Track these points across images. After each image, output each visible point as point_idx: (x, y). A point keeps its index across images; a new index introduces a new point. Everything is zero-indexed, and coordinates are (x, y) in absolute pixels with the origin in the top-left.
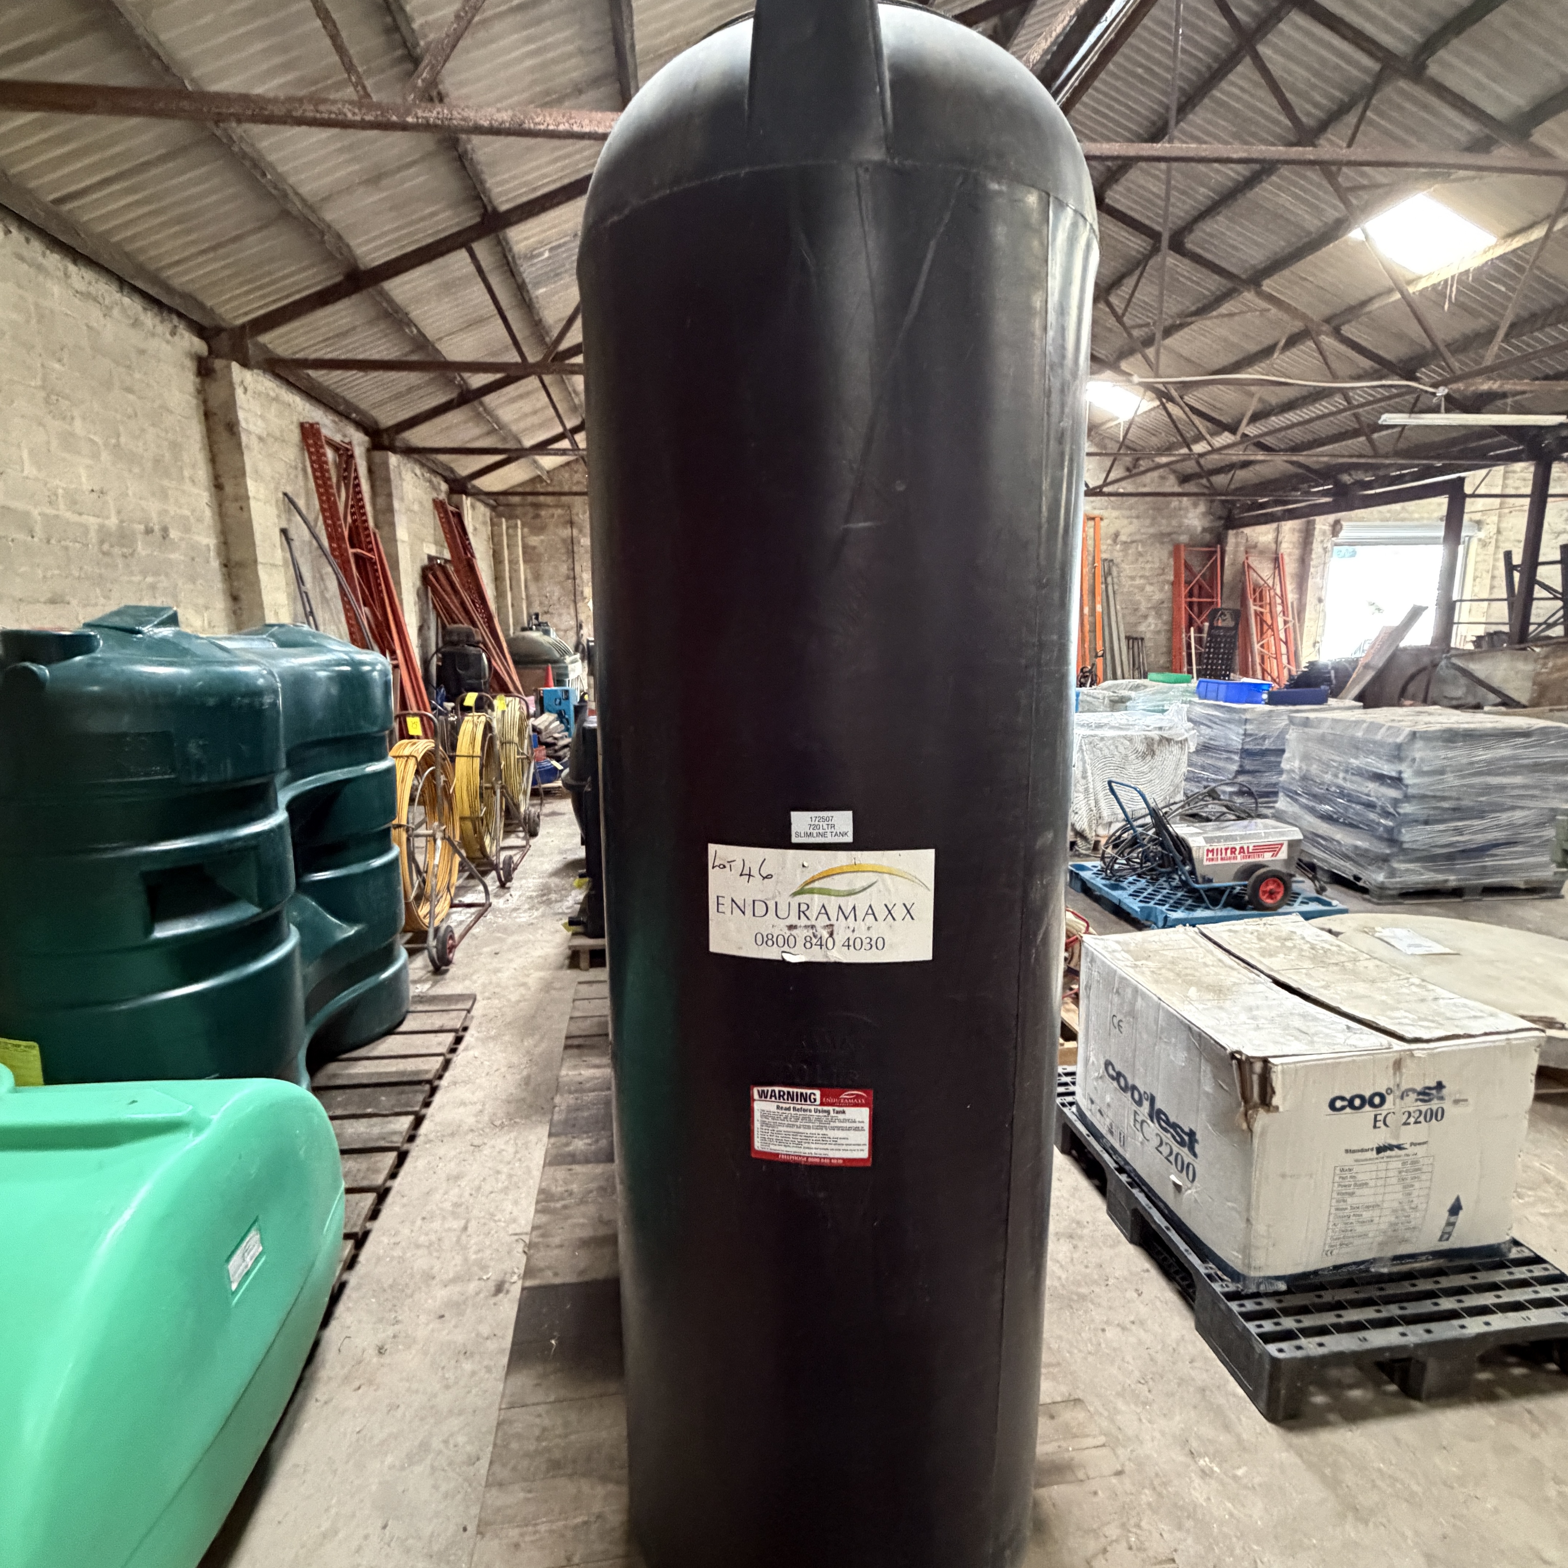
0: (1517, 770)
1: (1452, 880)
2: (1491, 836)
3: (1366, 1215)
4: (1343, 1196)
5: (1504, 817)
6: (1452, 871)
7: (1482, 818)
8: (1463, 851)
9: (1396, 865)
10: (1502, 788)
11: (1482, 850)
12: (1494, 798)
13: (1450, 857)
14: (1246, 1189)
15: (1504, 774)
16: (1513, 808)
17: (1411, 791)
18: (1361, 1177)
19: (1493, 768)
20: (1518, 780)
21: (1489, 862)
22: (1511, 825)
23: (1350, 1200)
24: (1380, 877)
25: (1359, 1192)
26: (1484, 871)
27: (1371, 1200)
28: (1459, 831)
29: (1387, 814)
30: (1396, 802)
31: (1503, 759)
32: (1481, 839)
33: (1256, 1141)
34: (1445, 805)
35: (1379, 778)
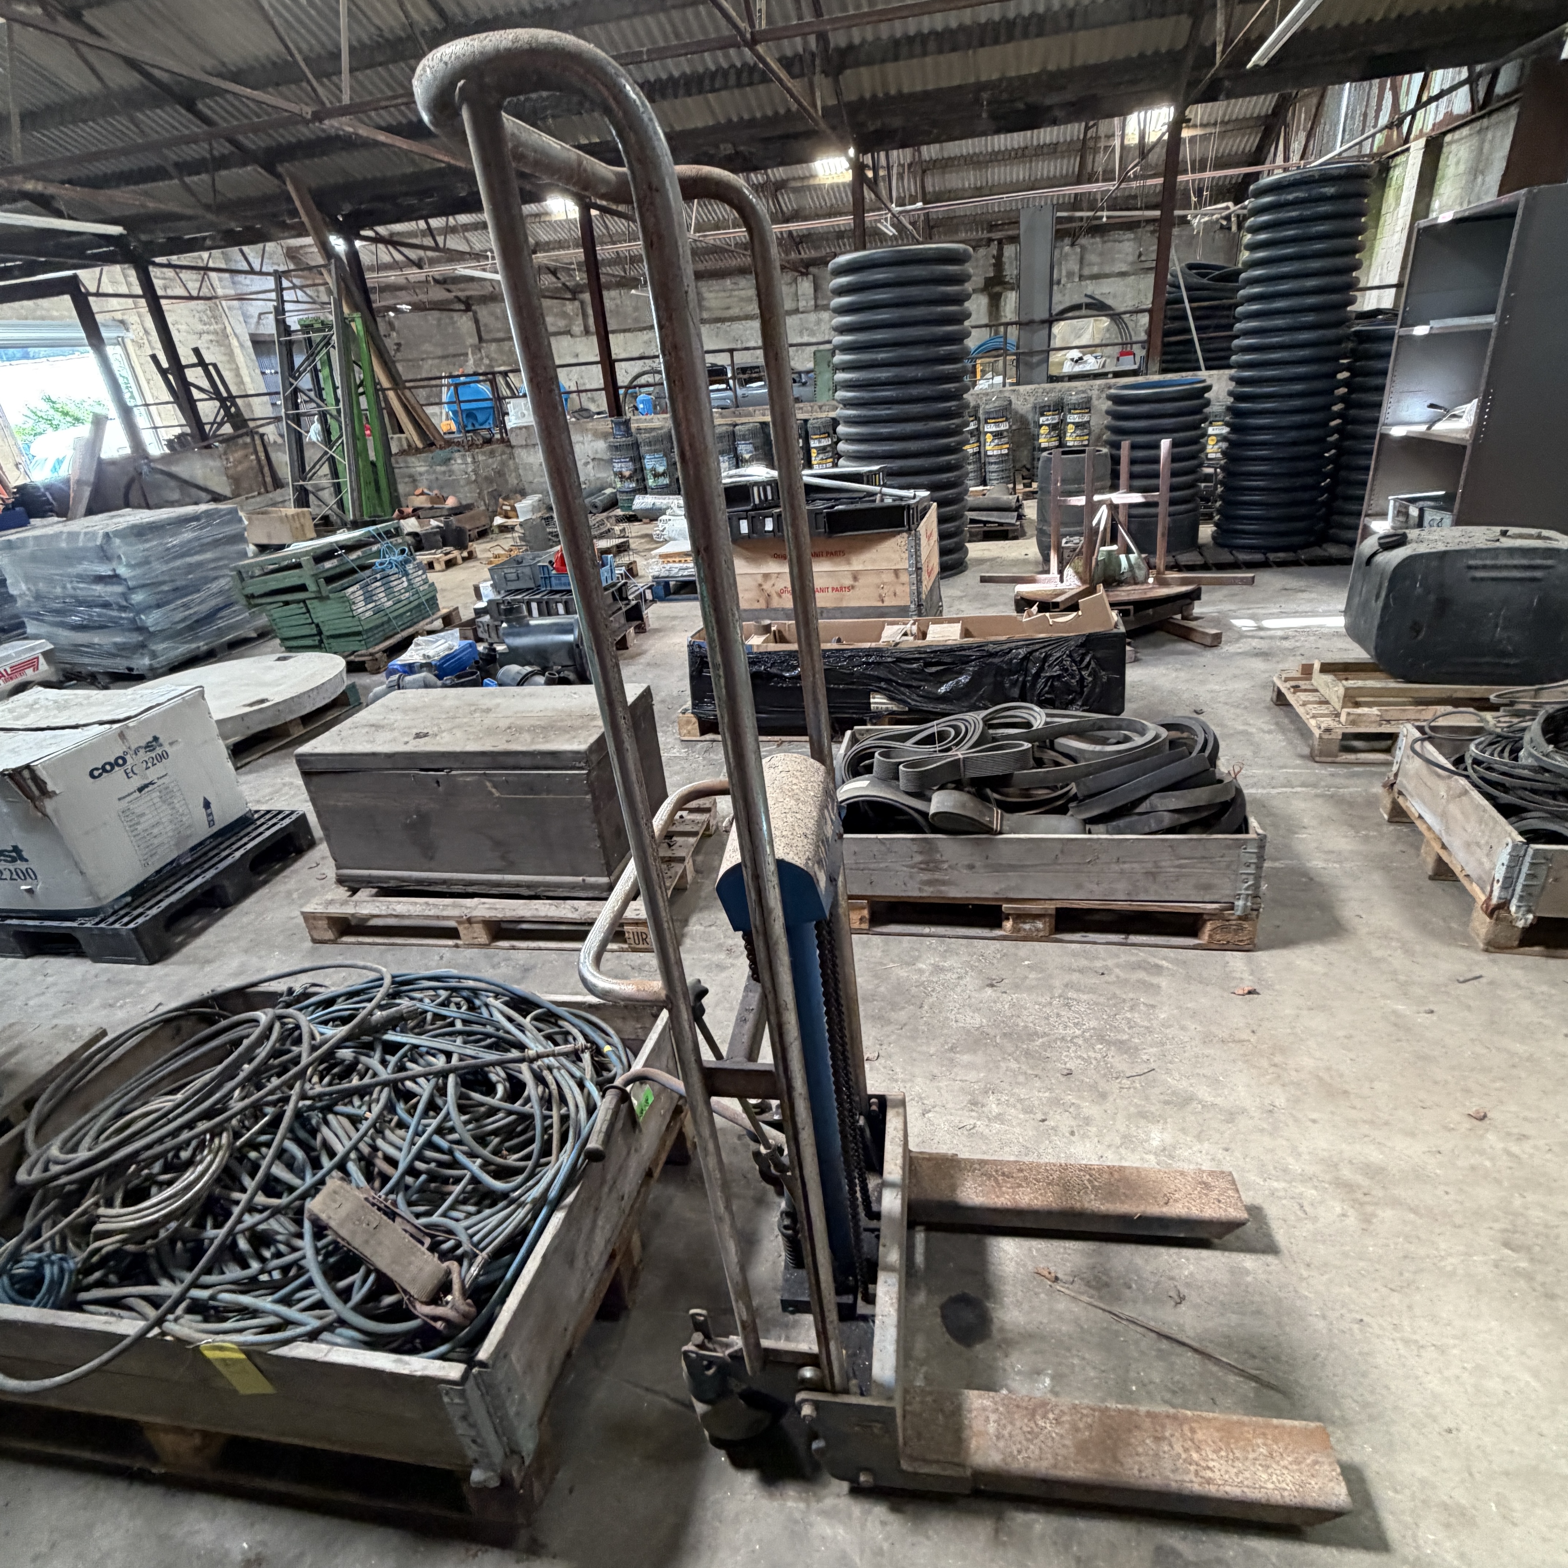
0: (204, 548)
1: (202, 646)
2: (212, 603)
3: (155, 831)
4: (133, 827)
5: (215, 587)
6: (196, 639)
7: (198, 591)
8: (197, 621)
9: (154, 648)
10: (200, 564)
11: (211, 616)
12: (199, 574)
13: (190, 628)
14: (69, 854)
15: (196, 553)
16: (216, 578)
17: (131, 584)
18: (138, 811)
19: (186, 551)
20: (208, 555)
21: (221, 624)
22: (221, 592)
23: (139, 827)
24: (146, 661)
25: (142, 820)
26: (221, 632)
27: (153, 821)
28: (186, 606)
29: (123, 608)
30: (124, 595)
31: (190, 541)
32: (205, 608)
33: (55, 821)
34: (165, 588)
35: (100, 579)
